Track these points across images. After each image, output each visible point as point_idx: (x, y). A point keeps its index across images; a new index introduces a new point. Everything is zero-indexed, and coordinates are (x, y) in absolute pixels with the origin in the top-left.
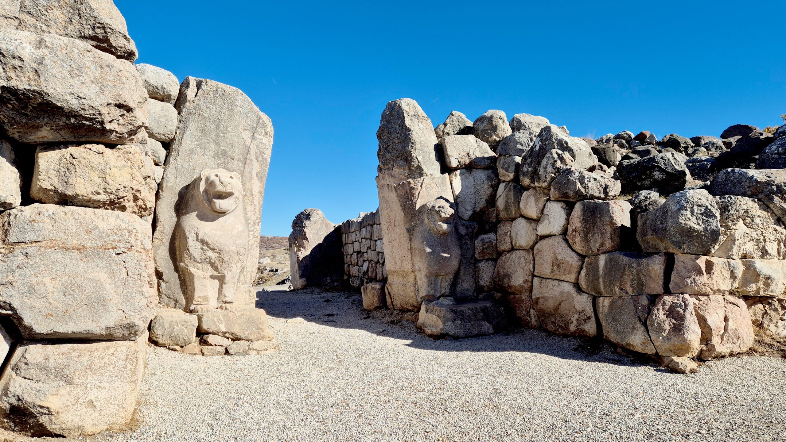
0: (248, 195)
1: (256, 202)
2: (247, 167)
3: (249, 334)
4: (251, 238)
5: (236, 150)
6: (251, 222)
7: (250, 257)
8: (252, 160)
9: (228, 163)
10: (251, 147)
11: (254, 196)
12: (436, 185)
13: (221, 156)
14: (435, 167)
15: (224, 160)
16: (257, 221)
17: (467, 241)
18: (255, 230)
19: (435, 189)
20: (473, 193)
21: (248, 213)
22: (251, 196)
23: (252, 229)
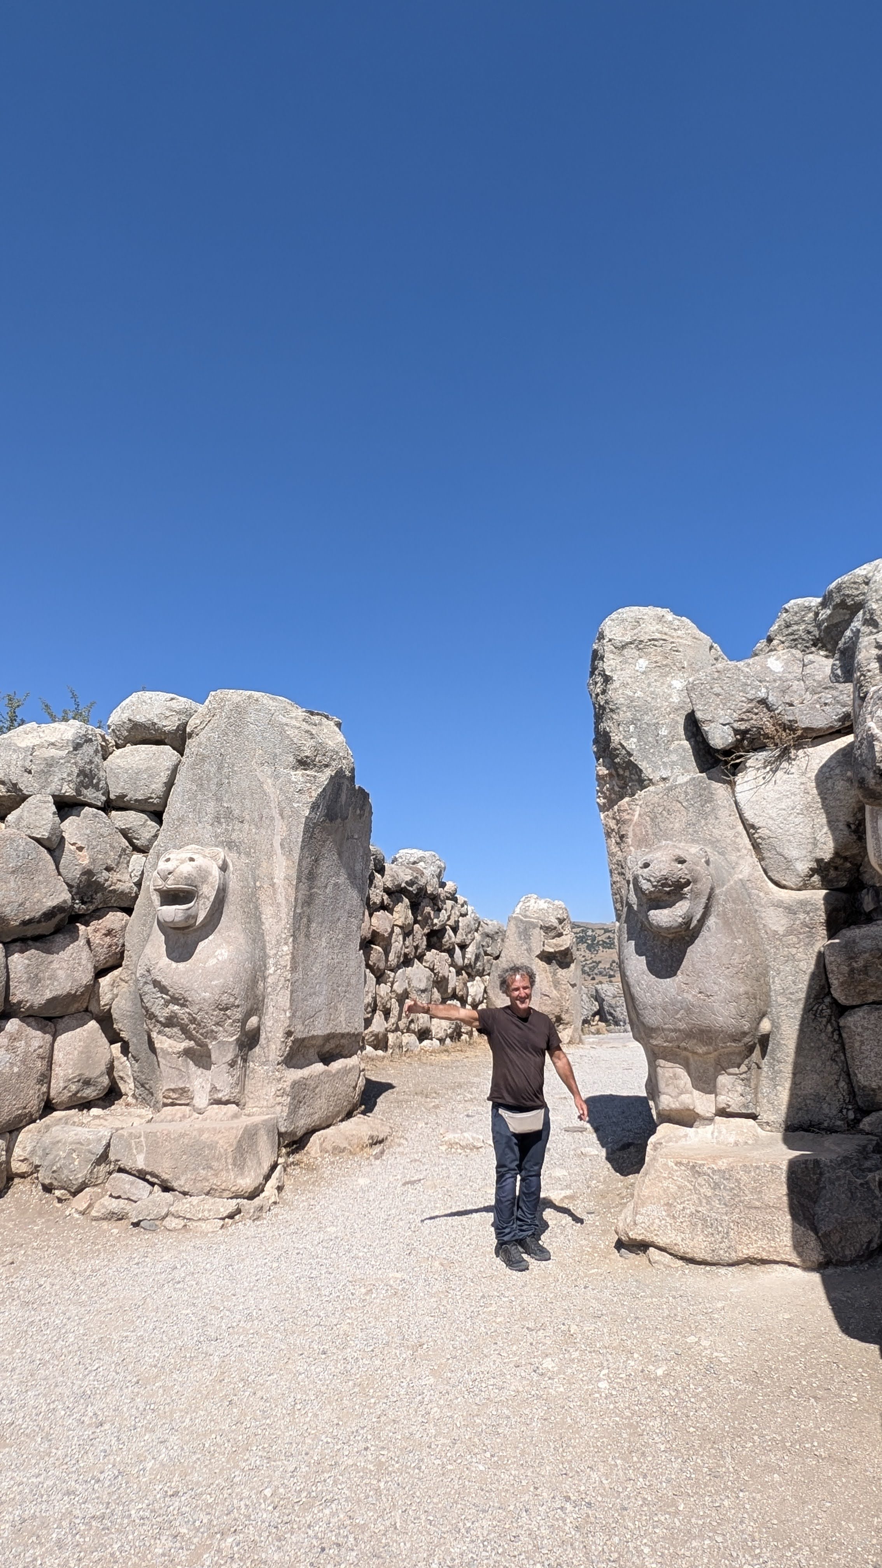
1: (281, 899)
4: (271, 971)
5: (248, 803)
6: (270, 939)
7: (271, 1009)
10: (270, 794)
11: (276, 886)
12: (679, 805)
13: (223, 820)
14: (674, 757)
15: (228, 825)
16: (284, 936)
17: (794, 951)
18: (279, 953)
19: (678, 814)
20: (802, 810)
21: (264, 921)
22: (271, 887)
23: (272, 952)
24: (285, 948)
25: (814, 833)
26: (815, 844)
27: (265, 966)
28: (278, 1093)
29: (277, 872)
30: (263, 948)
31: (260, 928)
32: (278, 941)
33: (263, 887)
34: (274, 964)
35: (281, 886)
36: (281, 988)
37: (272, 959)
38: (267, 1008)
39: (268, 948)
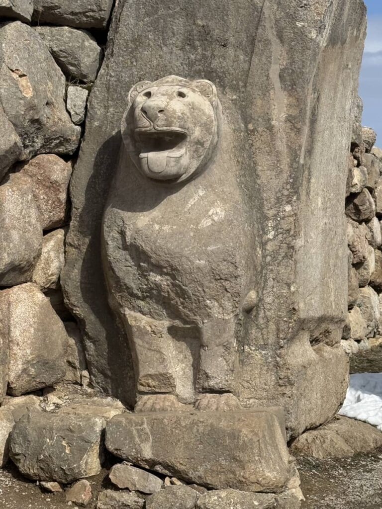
0: (260, 129)
1: (281, 146)
2: (255, 59)
3: (206, 472)
4: (271, 236)
5: (232, 21)
6: (269, 196)
7: (270, 283)
8: (267, 42)
9: (213, 56)
10: (265, 10)
11: (275, 130)
13: (197, 43)
15: (205, 49)
16: (286, 193)
18: (281, 214)
21: (260, 173)
22: (268, 131)
23: (271, 213)
24: (288, 208)
27: (263, 229)
28: (281, 382)
29: (275, 112)
30: (261, 208)
32: (278, 198)
33: (257, 131)
34: (274, 228)
35: (281, 130)
36: (283, 257)
37: (271, 221)
38: (266, 281)
39: (266, 208)
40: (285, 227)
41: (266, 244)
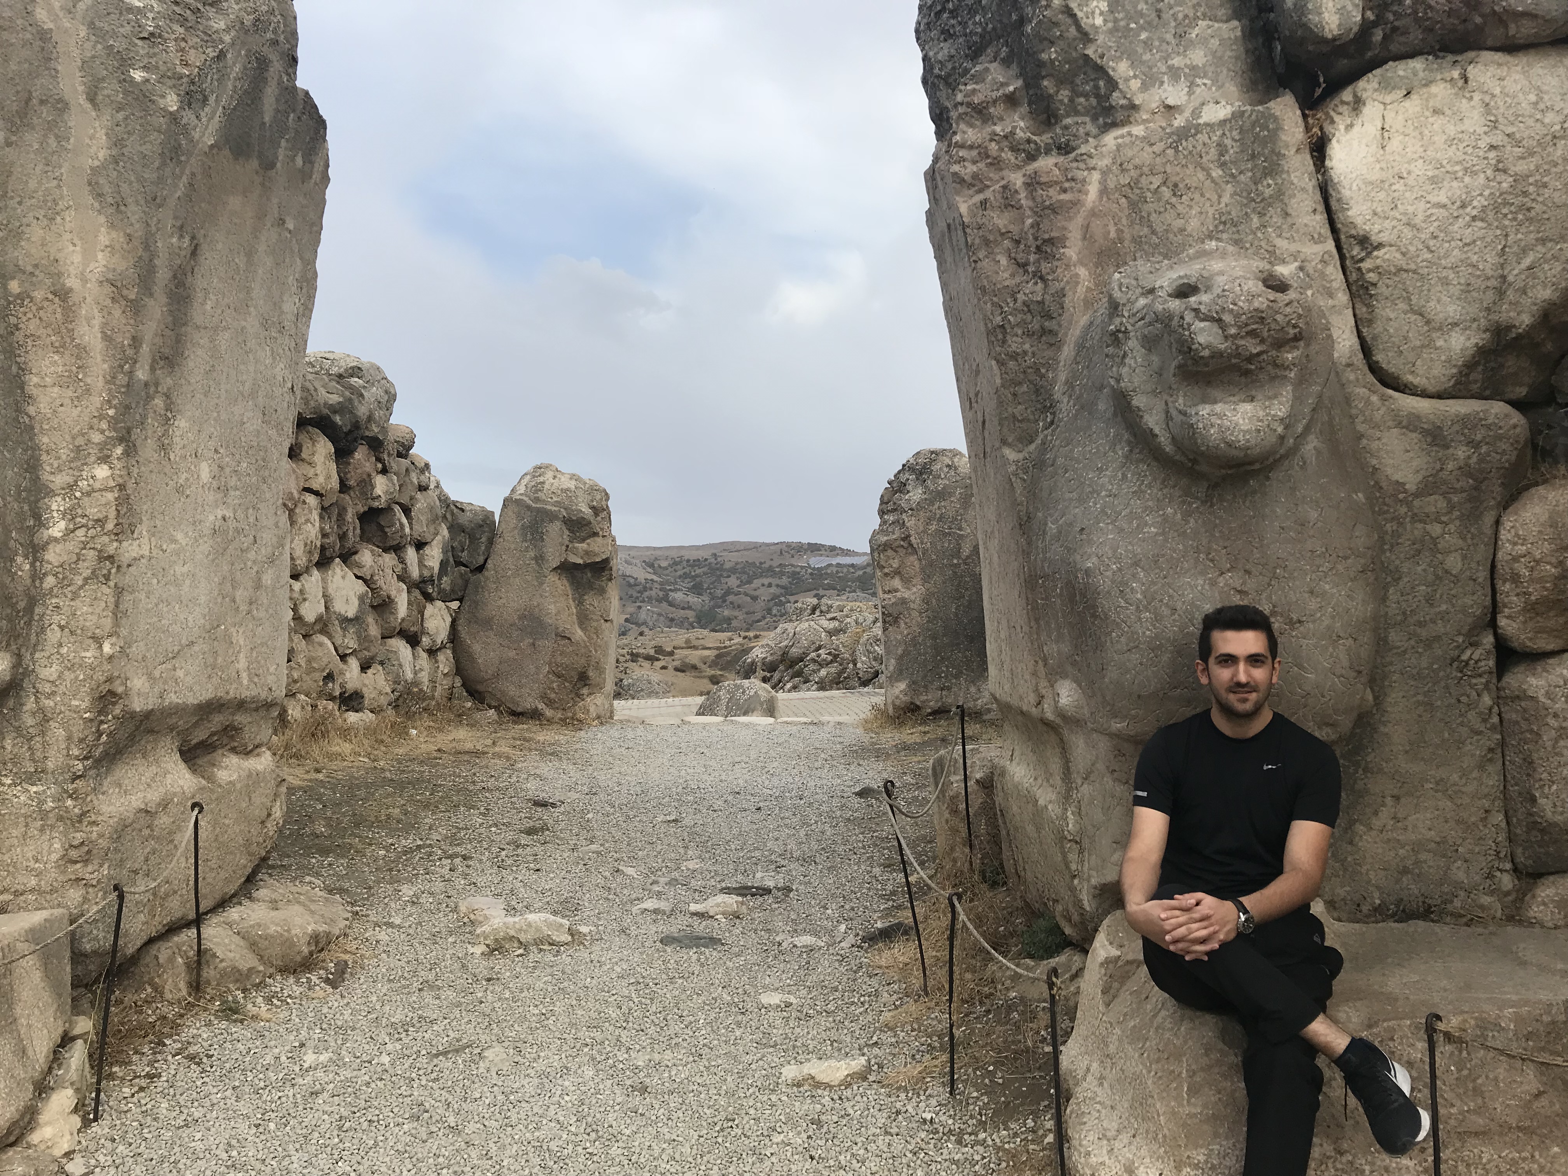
0: (38, 295)
1: (89, 334)
4: (56, 531)
6: (56, 443)
7: (53, 635)
8: (61, 106)
10: (58, 37)
12: (1201, 175)
14: (1198, 57)
16: (97, 438)
17: (1436, 529)
18: (83, 484)
19: (1197, 196)
20: (1484, 209)
21: (34, 392)
22: (57, 300)
23: (59, 480)
24: (102, 472)
25: (1502, 266)
26: (1501, 293)
27: (37, 517)
28: (74, 854)
29: (76, 259)
30: (32, 467)
31: (19, 410)
32: (78, 449)
33: (29, 296)
34: (64, 514)
35: (88, 300)
36: (86, 579)
37: (59, 499)
38: (43, 630)
39: (48, 468)
40: (94, 512)
41: (44, 547)
